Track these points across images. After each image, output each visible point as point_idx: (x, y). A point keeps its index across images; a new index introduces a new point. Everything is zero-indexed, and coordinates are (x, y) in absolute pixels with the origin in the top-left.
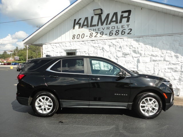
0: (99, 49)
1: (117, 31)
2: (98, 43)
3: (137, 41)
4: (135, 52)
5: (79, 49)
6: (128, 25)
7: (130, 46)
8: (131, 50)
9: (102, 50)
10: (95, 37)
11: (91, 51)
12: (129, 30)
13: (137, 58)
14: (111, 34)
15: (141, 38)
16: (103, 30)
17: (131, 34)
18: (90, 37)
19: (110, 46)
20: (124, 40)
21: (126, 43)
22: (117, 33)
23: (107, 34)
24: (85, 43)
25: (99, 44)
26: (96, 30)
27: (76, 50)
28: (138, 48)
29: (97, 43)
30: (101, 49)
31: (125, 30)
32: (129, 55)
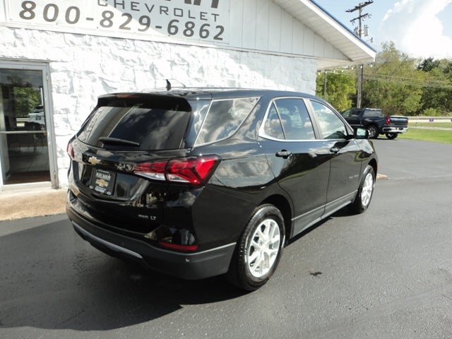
0: (141, 68)
1: (190, 26)
2: (135, 51)
3: (236, 58)
5: (62, 61)
6: (215, 15)
7: (222, 69)
8: (224, 79)
9: (149, 74)
11: (113, 74)
12: (217, 27)
14: (172, 28)
15: (244, 54)
16: (150, 11)
17: (221, 39)
18: (102, 23)
19: (173, 63)
20: (208, 53)
22: (189, 30)
23: (160, 27)
24: (86, 43)
25: (140, 52)
26: (123, 4)
27: (47, 62)
28: (239, 76)
29: (133, 48)
30: (148, 69)
31: (209, 25)
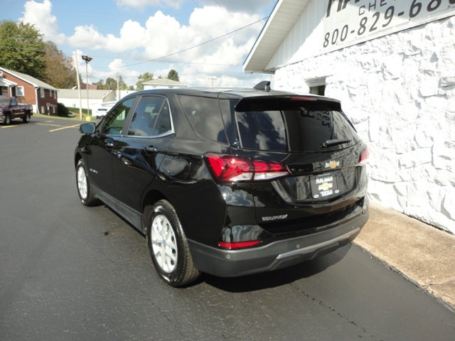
0: (375, 69)
2: (373, 52)
5: (331, 75)
9: (381, 75)
10: (372, 29)
11: (354, 81)
14: (414, 9)
18: (359, 33)
19: (404, 56)
23: (403, 13)
24: (343, 56)
25: (376, 52)
27: (324, 79)
29: (371, 49)
30: (379, 69)
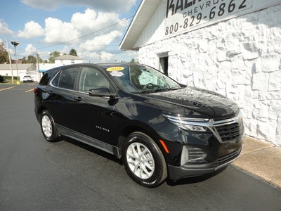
1: (222, 7)
3: (254, 21)
4: (247, 47)
7: (240, 35)
8: (241, 44)
13: (253, 62)
15: (262, 12)
17: (245, 6)
19: (209, 40)
20: (230, 24)
21: (233, 31)
22: (222, 10)
28: (254, 37)
32: (237, 56)
